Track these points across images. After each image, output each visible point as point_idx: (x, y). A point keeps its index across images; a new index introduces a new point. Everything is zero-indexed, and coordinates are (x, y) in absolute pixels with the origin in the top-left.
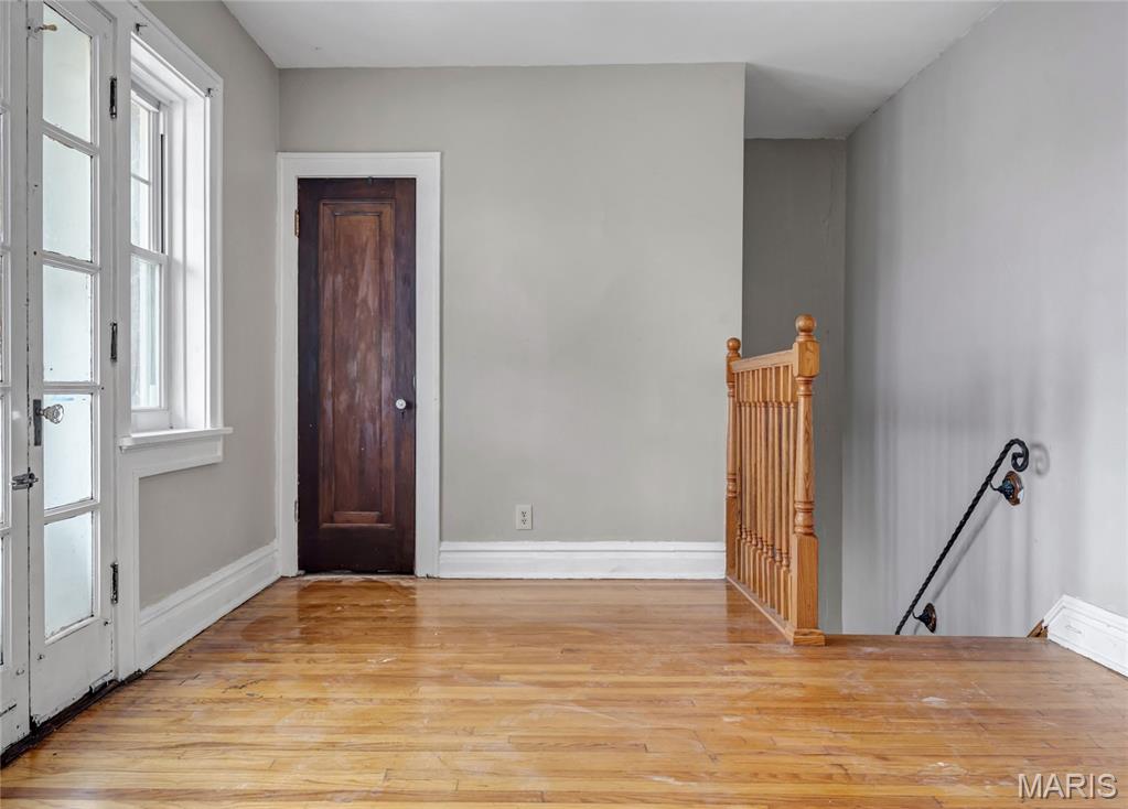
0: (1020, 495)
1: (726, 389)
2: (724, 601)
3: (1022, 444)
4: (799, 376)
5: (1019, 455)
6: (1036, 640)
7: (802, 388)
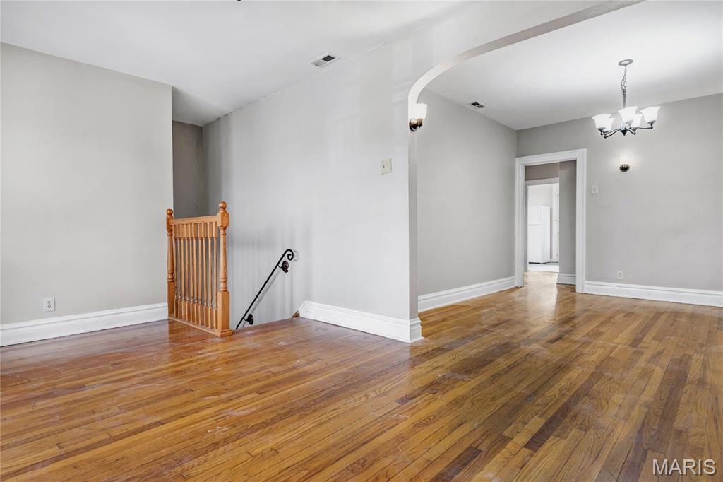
0: (288, 269)
1: (166, 232)
2: (168, 329)
3: (291, 251)
4: (222, 226)
5: (290, 254)
6: (295, 318)
7: (222, 231)
